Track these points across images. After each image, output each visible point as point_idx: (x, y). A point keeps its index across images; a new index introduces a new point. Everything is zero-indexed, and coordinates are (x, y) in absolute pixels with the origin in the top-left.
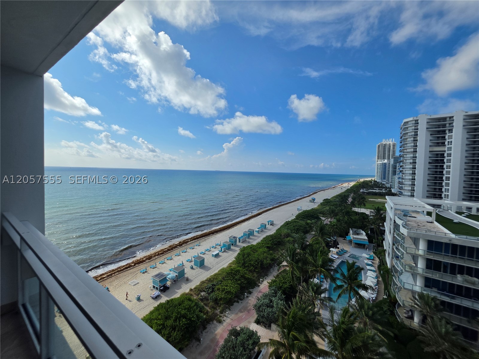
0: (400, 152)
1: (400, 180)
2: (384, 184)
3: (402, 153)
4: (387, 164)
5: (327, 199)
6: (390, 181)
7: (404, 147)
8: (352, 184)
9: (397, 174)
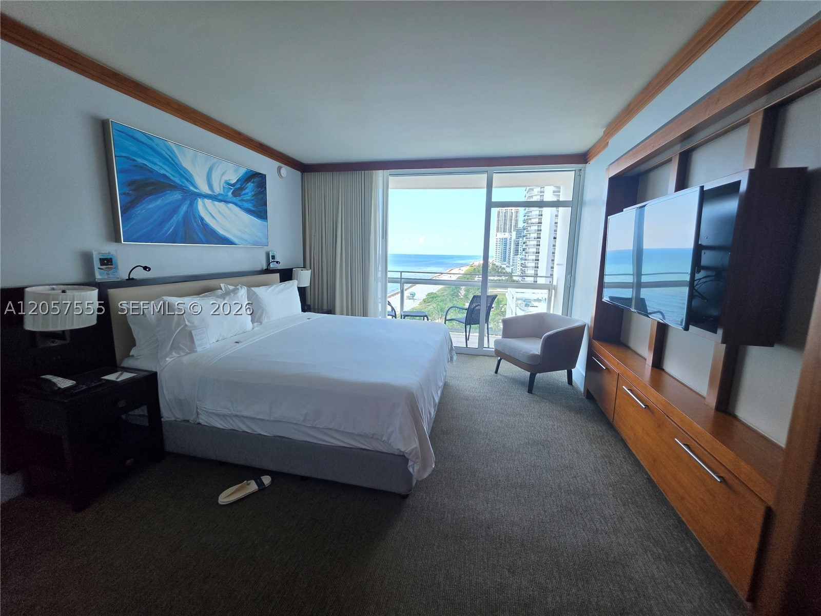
0: (524, 223)
1: (523, 262)
2: (504, 269)
3: (525, 224)
4: (508, 239)
5: (432, 293)
6: (511, 263)
7: (528, 216)
8: (464, 270)
9: (519, 253)
